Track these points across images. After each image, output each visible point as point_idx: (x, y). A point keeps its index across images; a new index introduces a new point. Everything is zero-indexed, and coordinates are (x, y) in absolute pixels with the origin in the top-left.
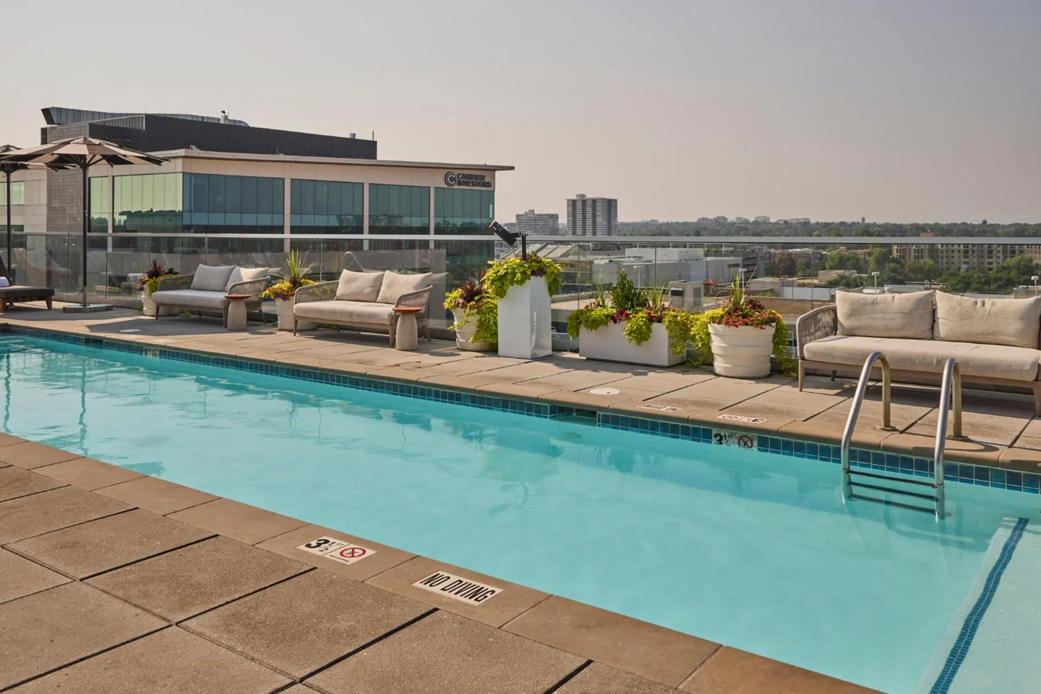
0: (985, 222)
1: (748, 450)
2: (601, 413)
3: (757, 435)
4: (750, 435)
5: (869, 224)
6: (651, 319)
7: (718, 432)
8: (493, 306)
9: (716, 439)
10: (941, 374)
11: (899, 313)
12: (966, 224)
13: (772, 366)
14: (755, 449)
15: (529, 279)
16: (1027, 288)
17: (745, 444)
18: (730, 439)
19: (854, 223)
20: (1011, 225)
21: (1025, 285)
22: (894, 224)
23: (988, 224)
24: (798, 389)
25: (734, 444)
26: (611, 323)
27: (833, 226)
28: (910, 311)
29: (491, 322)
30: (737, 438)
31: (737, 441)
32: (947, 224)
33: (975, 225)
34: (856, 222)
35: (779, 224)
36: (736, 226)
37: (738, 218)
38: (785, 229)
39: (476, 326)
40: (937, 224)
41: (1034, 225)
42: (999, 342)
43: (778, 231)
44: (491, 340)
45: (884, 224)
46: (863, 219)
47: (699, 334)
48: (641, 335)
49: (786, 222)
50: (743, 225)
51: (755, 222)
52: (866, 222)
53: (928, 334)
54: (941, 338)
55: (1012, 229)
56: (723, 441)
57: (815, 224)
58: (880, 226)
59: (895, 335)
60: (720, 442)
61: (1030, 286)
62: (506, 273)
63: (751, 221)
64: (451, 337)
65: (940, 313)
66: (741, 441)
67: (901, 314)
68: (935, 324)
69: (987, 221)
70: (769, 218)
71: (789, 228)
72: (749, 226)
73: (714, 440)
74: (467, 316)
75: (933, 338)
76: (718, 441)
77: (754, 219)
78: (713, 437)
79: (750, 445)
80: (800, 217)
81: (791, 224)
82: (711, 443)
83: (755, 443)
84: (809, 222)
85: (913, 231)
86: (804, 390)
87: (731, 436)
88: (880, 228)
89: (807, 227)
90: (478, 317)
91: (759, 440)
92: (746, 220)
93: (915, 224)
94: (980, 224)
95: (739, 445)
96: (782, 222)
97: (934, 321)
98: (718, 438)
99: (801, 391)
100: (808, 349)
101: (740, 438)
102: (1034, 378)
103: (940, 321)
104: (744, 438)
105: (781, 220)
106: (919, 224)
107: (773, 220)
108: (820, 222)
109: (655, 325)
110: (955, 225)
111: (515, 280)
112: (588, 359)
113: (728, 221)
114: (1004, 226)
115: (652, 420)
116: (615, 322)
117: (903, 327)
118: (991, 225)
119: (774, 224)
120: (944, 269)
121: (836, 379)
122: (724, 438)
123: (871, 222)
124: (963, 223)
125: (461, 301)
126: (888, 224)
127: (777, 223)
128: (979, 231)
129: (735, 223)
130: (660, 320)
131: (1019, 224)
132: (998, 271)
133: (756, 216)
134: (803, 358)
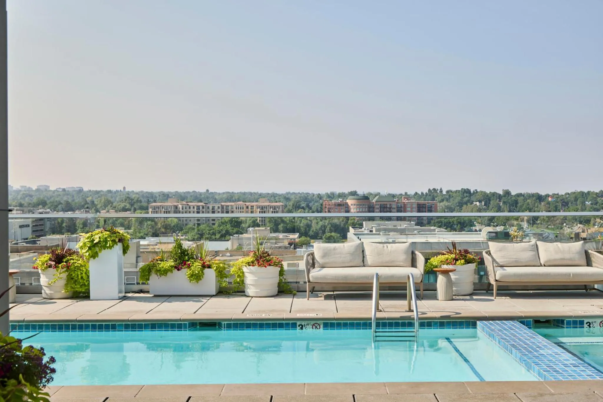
0: (208, 191)
1: (318, 330)
2: (226, 323)
3: (323, 322)
4: (318, 322)
5: (128, 191)
6: (204, 266)
7: (301, 324)
8: (79, 265)
9: (299, 327)
10: (372, 283)
11: (349, 254)
12: (196, 192)
13: (278, 289)
14: (322, 329)
15: (117, 245)
16: (239, 236)
17: (316, 327)
18: (307, 326)
19: (117, 191)
20: (224, 193)
21: (237, 234)
22: (147, 192)
23: (209, 192)
24: (307, 299)
25: (310, 328)
26: (175, 271)
27: (102, 193)
28: (353, 252)
29: (80, 277)
30: (311, 325)
31: (311, 326)
32: (183, 192)
33: (202, 193)
34: (119, 190)
35: (58, 191)
36: (21, 193)
37: (22, 187)
38: (64, 195)
39: (66, 281)
40: (176, 192)
41: (238, 193)
42: (395, 265)
43: (58, 197)
44: (81, 289)
45: (140, 192)
46: (124, 188)
47: (237, 273)
48: (197, 277)
49: (64, 190)
50: (27, 192)
51: (38, 190)
52: (127, 190)
53: (362, 264)
54: (369, 265)
55: (225, 196)
56: (304, 328)
57: (87, 191)
58: (137, 193)
59: (347, 265)
60: (302, 328)
61: (240, 235)
62: (100, 241)
63: (34, 189)
64: (37, 291)
65: (367, 252)
66: (314, 326)
67: (349, 255)
68: (364, 258)
69: (209, 190)
70: (49, 187)
71: (68, 195)
72: (33, 193)
73: (298, 328)
74: (60, 273)
75: (364, 266)
76: (300, 328)
77: (36, 188)
78: (298, 326)
79: (319, 328)
80: (75, 186)
81: (68, 191)
82: (296, 329)
83: (322, 326)
84: (83, 190)
85: (161, 197)
86: (309, 299)
87: (308, 324)
88: (137, 195)
89: (82, 194)
90: (67, 273)
91: (323, 325)
92: (29, 188)
93: (162, 192)
94: (204, 192)
95: (313, 328)
96: (61, 190)
97: (364, 257)
98: (301, 326)
99: (308, 300)
100: (312, 276)
101: (314, 325)
102: (420, 281)
103: (368, 257)
104: (315, 325)
105: (60, 188)
106: (164, 192)
107: (52, 188)
108: (92, 190)
109: (206, 270)
110: (188, 192)
111: (108, 245)
112: (155, 296)
113: (14, 189)
114: (219, 194)
115: (260, 322)
116: (178, 270)
117: (351, 261)
118: (212, 193)
119: (54, 192)
120: (185, 225)
121: (314, 292)
122: (304, 326)
123: (130, 190)
124: (194, 192)
125: (53, 263)
126: (142, 192)
127: (56, 190)
128: (204, 197)
129: (20, 191)
130: (209, 267)
131: (229, 193)
132: (219, 226)
133: (38, 185)
134: (309, 281)
